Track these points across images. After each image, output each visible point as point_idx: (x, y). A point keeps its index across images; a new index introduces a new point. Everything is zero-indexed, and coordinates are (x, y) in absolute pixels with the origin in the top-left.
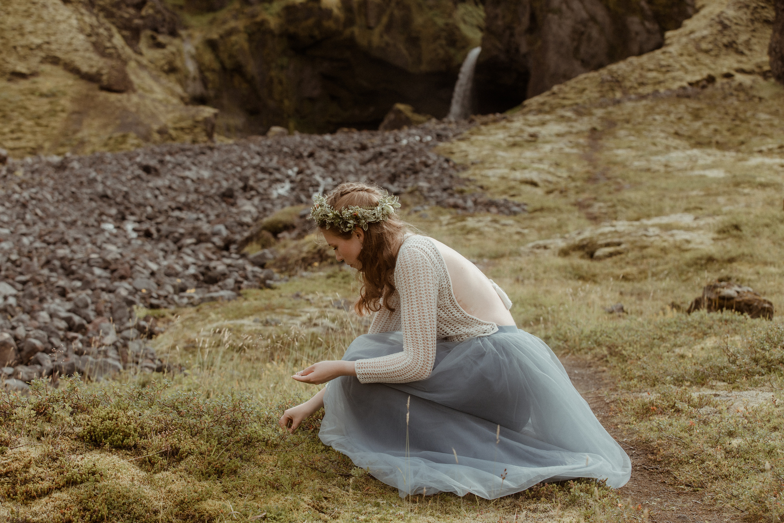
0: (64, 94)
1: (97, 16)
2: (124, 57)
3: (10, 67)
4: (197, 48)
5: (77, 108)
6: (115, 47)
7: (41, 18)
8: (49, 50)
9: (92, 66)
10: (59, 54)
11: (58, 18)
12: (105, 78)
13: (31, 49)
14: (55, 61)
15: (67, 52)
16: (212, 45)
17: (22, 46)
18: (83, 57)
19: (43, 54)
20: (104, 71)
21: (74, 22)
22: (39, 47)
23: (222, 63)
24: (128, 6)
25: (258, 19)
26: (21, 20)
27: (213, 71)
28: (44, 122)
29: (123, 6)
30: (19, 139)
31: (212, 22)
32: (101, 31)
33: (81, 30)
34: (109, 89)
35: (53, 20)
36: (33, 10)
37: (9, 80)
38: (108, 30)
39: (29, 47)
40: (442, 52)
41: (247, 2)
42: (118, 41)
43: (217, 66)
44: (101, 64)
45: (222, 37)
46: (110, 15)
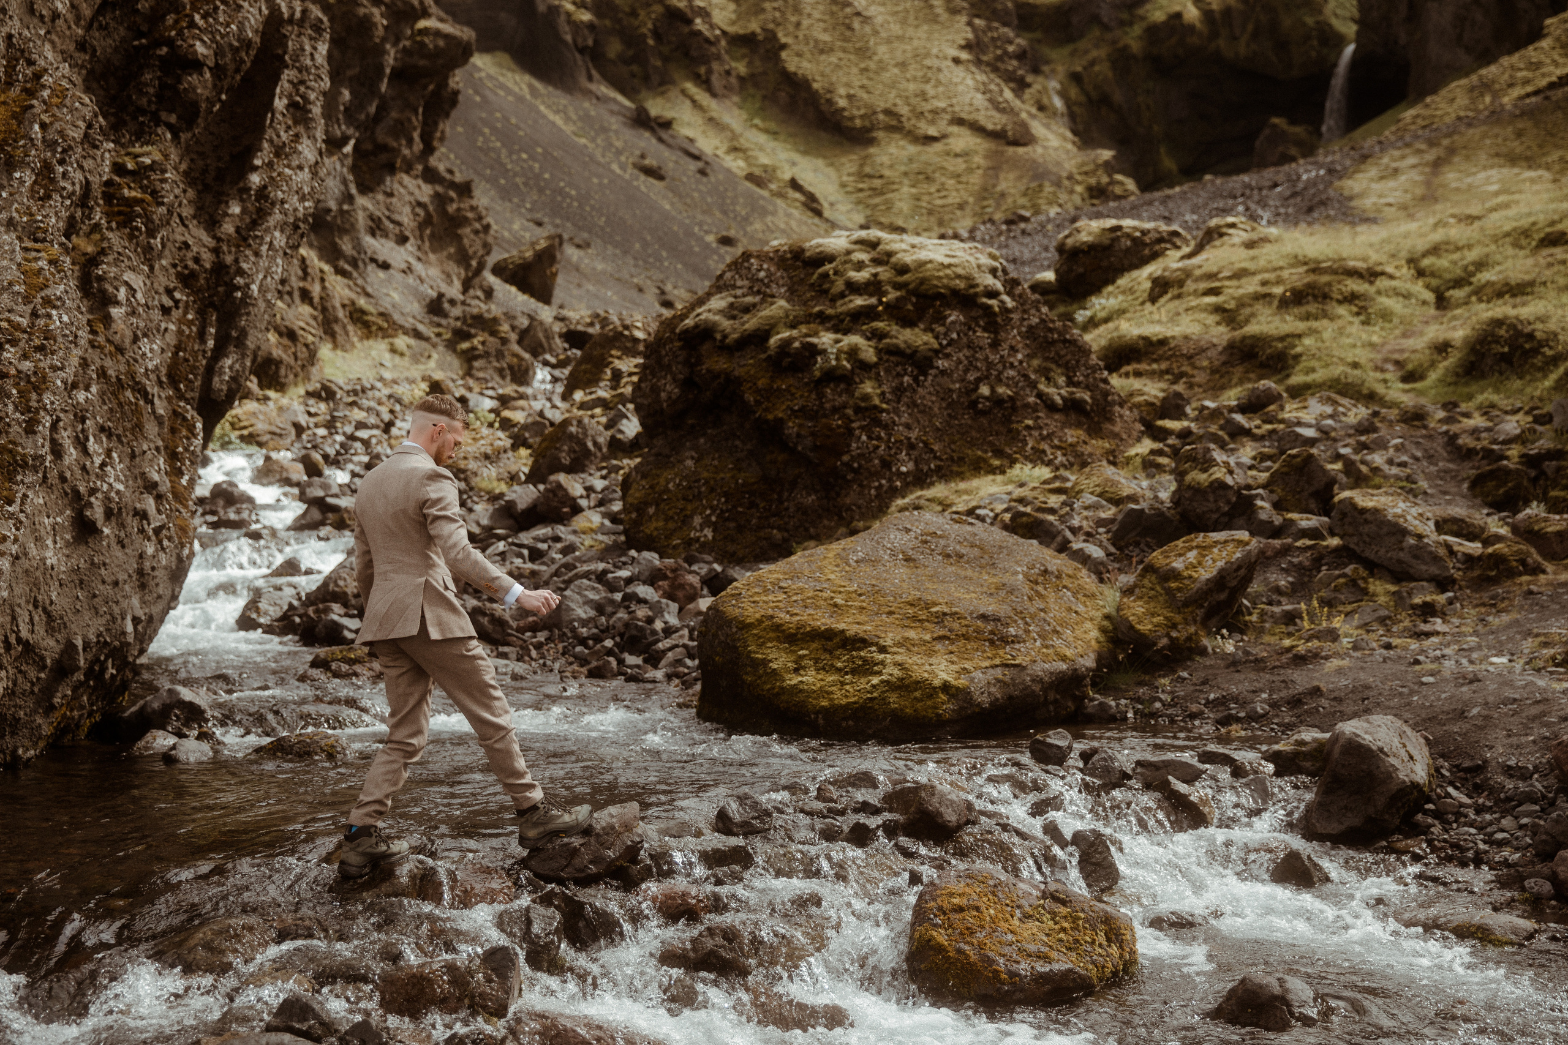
0: (976, 152)
1: (985, 72)
2: (1016, 109)
3: (921, 132)
4: (1061, 83)
5: (990, 164)
6: (1007, 101)
7: (939, 83)
8: (953, 112)
9: (995, 124)
10: (964, 116)
11: (955, 80)
12: (1009, 133)
13: (937, 113)
14: (960, 122)
15: (970, 113)
16: (1076, 78)
17: (930, 111)
18: (986, 116)
19: (949, 117)
20: (1009, 128)
21: (969, 82)
22: (944, 110)
23: (1087, 95)
24: (1010, 58)
25: (1121, 44)
26: (922, 86)
27: (1080, 104)
28: (964, 179)
29: (1006, 59)
30: (945, 197)
31: (1073, 54)
32: (992, 87)
33: (977, 90)
34: (1016, 143)
35: (951, 82)
36: (930, 75)
37: (924, 144)
38: (998, 85)
39: (935, 112)
40: (1314, 54)
41: (1106, 28)
42: (1008, 94)
43: (1083, 99)
44: (1004, 121)
45: (1085, 68)
46: (995, 70)
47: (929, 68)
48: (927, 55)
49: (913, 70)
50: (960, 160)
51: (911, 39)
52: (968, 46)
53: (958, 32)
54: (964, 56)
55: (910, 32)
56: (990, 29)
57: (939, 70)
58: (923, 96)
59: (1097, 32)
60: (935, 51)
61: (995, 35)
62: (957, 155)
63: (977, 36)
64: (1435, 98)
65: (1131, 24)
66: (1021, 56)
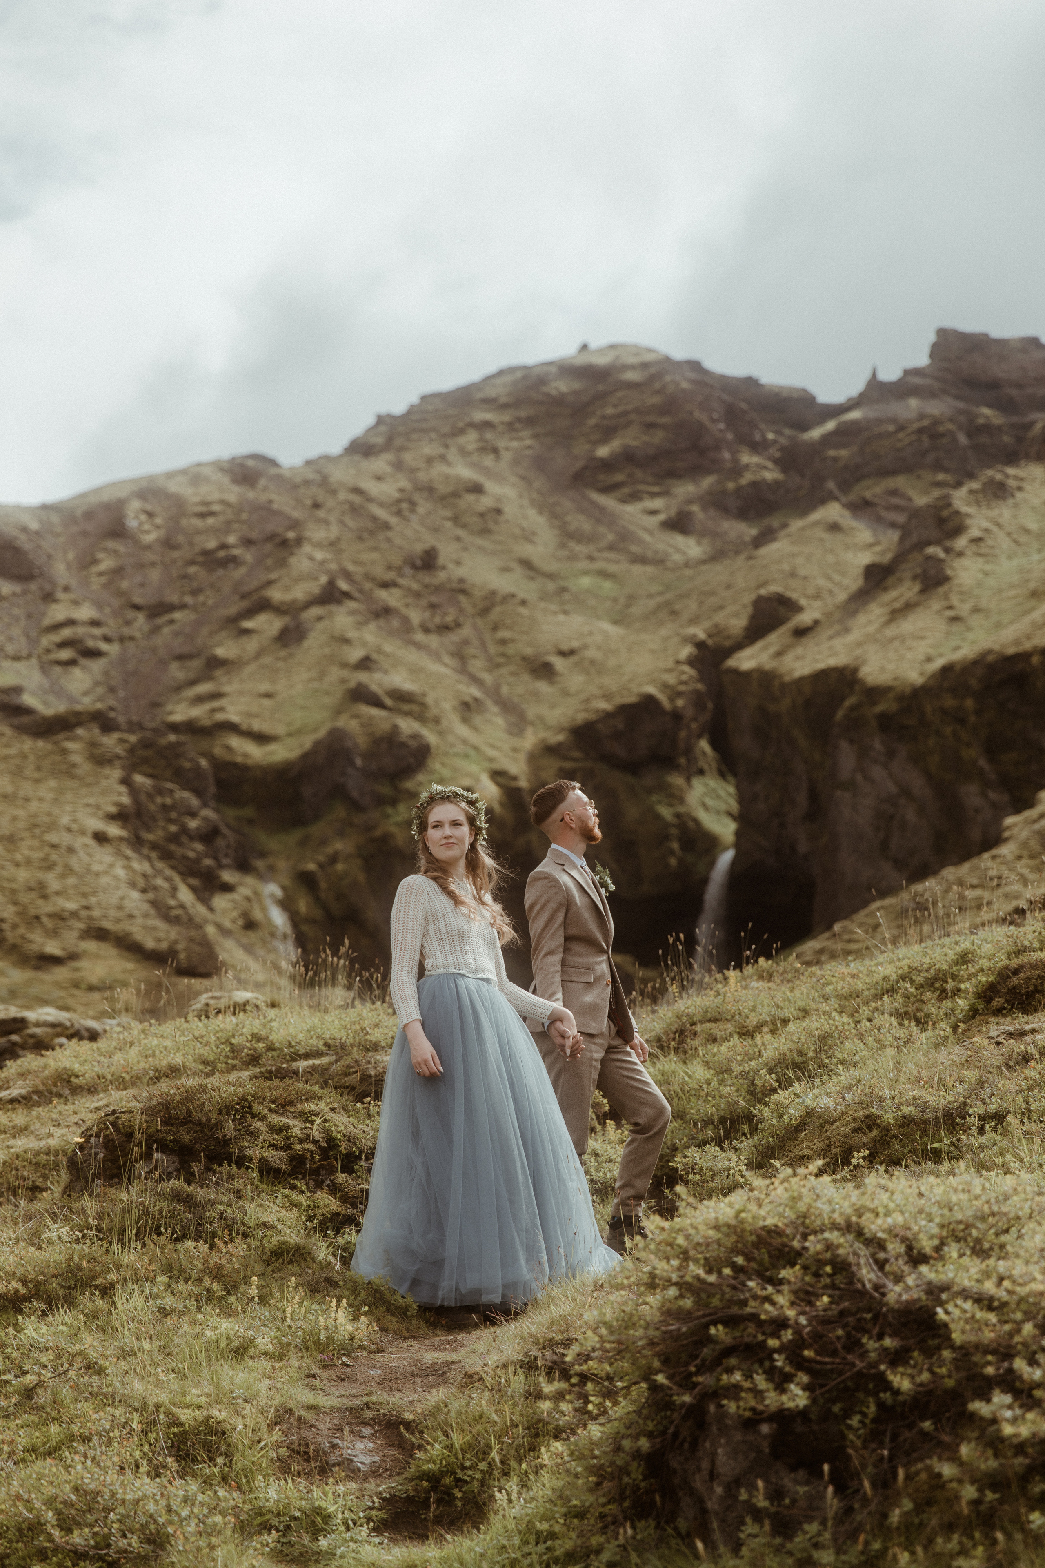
0: (125, 984)
1: (149, 859)
2: (198, 919)
3: (34, 948)
4: (284, 888)
5: (146, 1003)
6: (182, 906)
7: (69, 871)
8: (90, 918)
9: (159, 940)
10: (107, 925)
11: (96, 867)
12: (182, 956)
13: (63, 919)
14: (100, 934)
15: (118, 921)
16: (307, 880)
17: (50, 916)
18: (144, 927)
19: (82, 926)
20: (180, 947)
21: (120, 872)
22: (74, 914)
23: (326, 909)
24: (192, 838)
25: (378, 833)
26: (41, 875)
29: (184, 839)
31: (303, 843)
32: (159, 882)
33: (133, 885)
34: (192, 972)
35: (88, 870)
36: (54, 857)
37: (37, 968)
38: (168, 879)
39: (59, 916)
40: (673, 862)
41: (356, 806)
42: (185, 895)
43: (318, 913)
44: (173, 935)
45: (321, 866)
46: (166, 856)
47: (54, 846)
48: (52, 826)
49: (26, 849)
50: (96, 996)
51: (27, 799)
52: (120, 816)
53: (104, 793)
54: (114, 830)
55: (27, 788)
56: (160, 792)
57: (71, 850)
58: (41, 890)
59: (340, 811)
60: (65, 820)
61: (168, 801)
62: (91, 988)
63: (136, 801)
64: (846, 923)
65: (393, 802)
66: (209, 836)
